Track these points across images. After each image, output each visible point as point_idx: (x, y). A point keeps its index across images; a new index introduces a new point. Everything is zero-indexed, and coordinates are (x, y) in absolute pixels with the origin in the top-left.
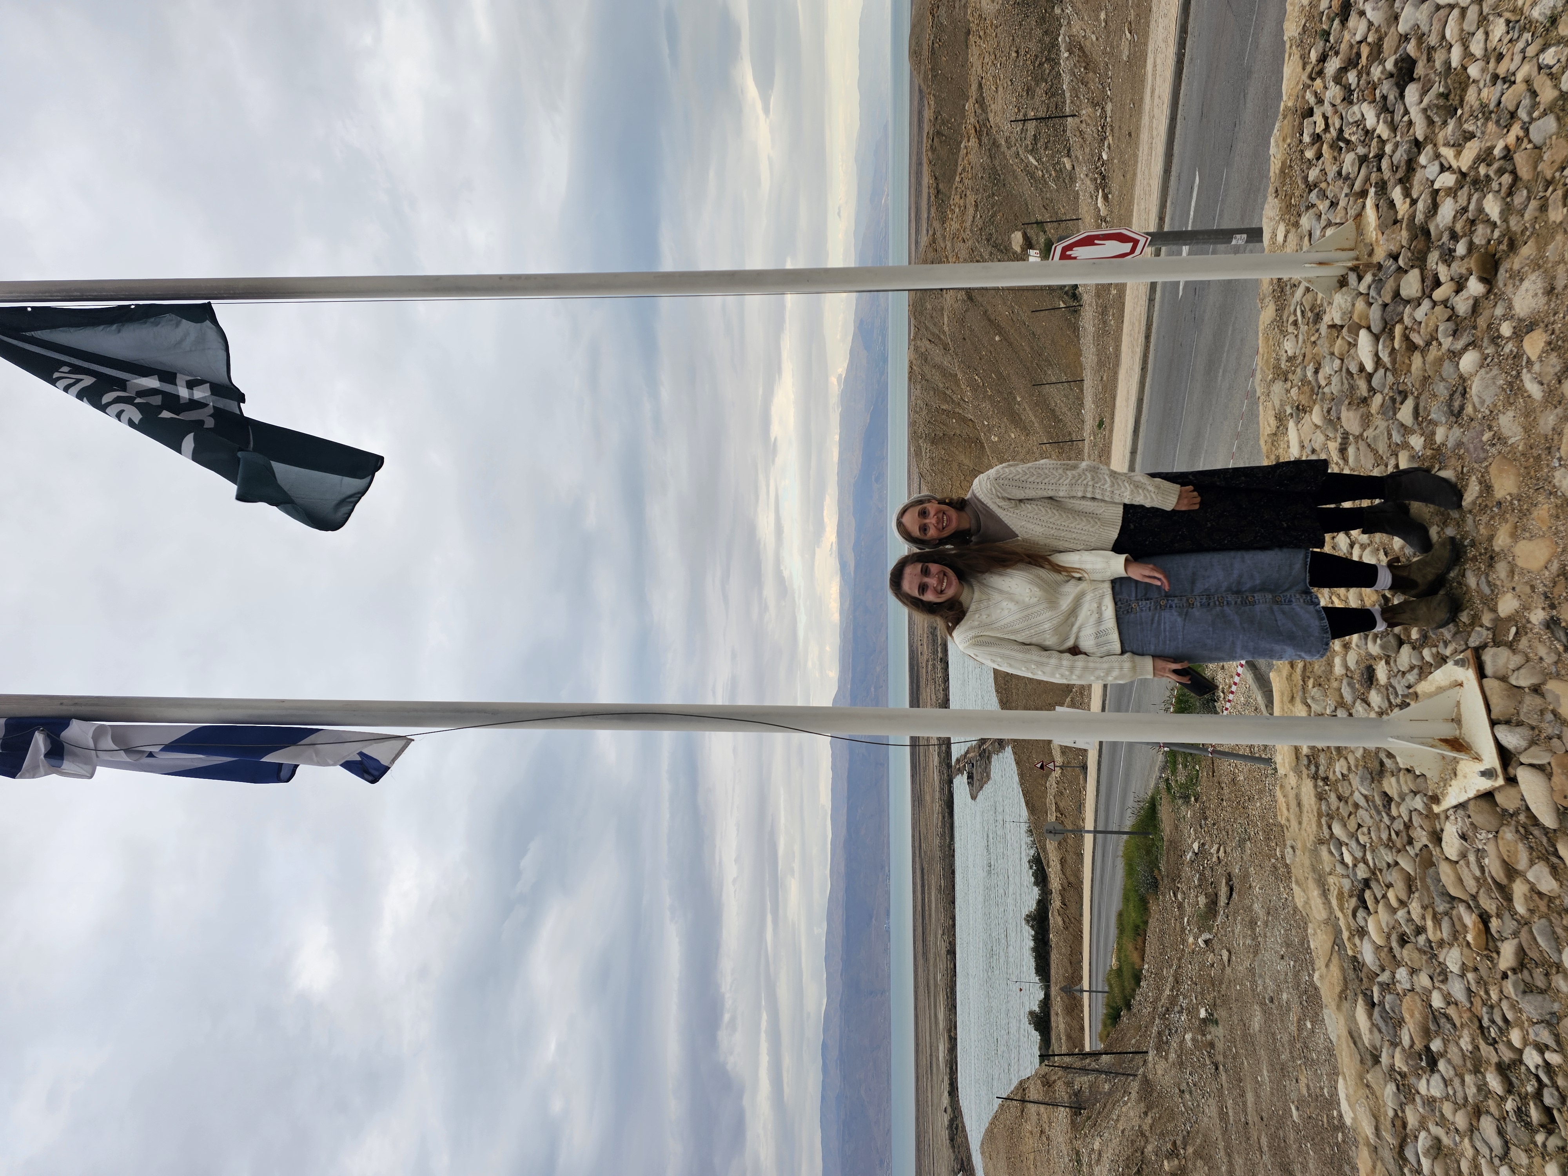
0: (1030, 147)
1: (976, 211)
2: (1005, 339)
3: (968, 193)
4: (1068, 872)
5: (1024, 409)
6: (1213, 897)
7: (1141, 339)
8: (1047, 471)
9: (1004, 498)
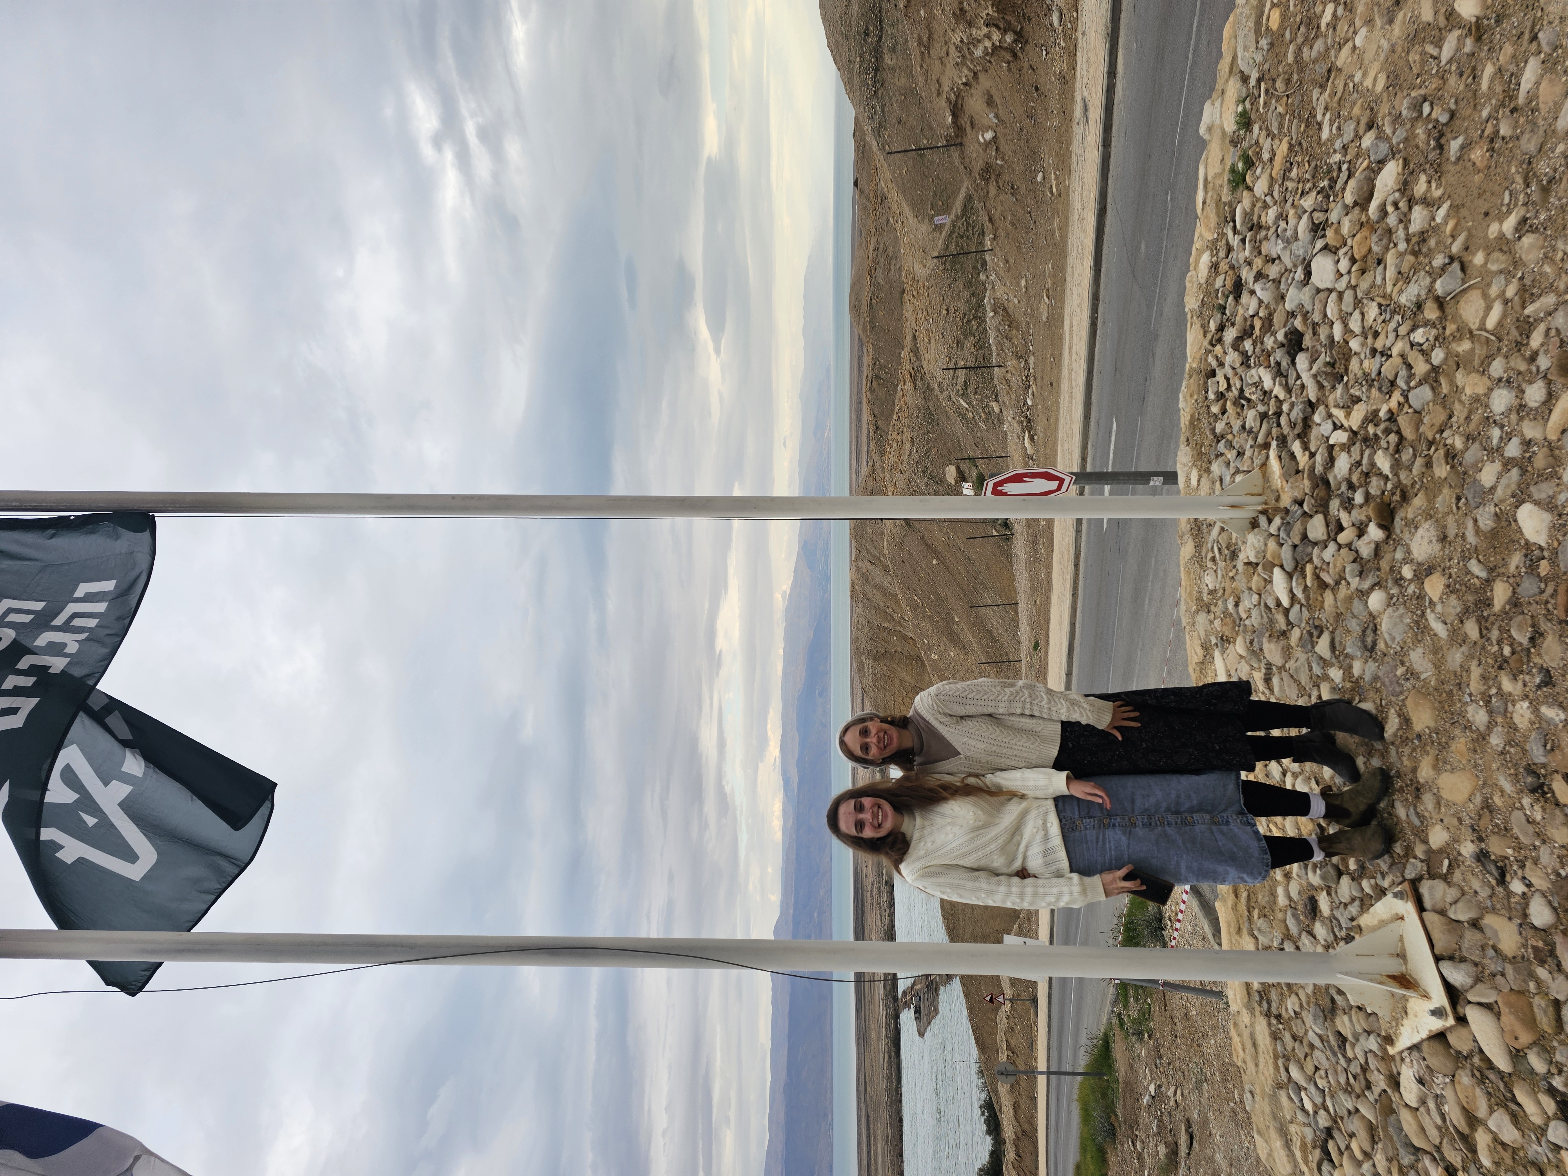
0: (961, 392)
1: (913, 446)
2: (942, 562)
3: (905, 430)
4: (1022, 1119)
5: (963, 629)
6: (1172, 1146)
7: (1071, 567)
8: (986, 688)
9: (945, 714)
